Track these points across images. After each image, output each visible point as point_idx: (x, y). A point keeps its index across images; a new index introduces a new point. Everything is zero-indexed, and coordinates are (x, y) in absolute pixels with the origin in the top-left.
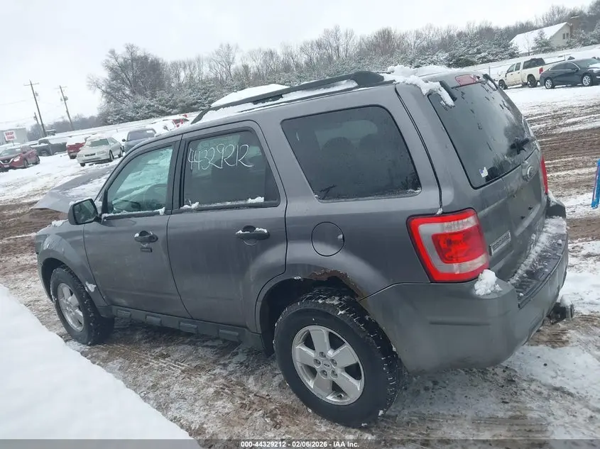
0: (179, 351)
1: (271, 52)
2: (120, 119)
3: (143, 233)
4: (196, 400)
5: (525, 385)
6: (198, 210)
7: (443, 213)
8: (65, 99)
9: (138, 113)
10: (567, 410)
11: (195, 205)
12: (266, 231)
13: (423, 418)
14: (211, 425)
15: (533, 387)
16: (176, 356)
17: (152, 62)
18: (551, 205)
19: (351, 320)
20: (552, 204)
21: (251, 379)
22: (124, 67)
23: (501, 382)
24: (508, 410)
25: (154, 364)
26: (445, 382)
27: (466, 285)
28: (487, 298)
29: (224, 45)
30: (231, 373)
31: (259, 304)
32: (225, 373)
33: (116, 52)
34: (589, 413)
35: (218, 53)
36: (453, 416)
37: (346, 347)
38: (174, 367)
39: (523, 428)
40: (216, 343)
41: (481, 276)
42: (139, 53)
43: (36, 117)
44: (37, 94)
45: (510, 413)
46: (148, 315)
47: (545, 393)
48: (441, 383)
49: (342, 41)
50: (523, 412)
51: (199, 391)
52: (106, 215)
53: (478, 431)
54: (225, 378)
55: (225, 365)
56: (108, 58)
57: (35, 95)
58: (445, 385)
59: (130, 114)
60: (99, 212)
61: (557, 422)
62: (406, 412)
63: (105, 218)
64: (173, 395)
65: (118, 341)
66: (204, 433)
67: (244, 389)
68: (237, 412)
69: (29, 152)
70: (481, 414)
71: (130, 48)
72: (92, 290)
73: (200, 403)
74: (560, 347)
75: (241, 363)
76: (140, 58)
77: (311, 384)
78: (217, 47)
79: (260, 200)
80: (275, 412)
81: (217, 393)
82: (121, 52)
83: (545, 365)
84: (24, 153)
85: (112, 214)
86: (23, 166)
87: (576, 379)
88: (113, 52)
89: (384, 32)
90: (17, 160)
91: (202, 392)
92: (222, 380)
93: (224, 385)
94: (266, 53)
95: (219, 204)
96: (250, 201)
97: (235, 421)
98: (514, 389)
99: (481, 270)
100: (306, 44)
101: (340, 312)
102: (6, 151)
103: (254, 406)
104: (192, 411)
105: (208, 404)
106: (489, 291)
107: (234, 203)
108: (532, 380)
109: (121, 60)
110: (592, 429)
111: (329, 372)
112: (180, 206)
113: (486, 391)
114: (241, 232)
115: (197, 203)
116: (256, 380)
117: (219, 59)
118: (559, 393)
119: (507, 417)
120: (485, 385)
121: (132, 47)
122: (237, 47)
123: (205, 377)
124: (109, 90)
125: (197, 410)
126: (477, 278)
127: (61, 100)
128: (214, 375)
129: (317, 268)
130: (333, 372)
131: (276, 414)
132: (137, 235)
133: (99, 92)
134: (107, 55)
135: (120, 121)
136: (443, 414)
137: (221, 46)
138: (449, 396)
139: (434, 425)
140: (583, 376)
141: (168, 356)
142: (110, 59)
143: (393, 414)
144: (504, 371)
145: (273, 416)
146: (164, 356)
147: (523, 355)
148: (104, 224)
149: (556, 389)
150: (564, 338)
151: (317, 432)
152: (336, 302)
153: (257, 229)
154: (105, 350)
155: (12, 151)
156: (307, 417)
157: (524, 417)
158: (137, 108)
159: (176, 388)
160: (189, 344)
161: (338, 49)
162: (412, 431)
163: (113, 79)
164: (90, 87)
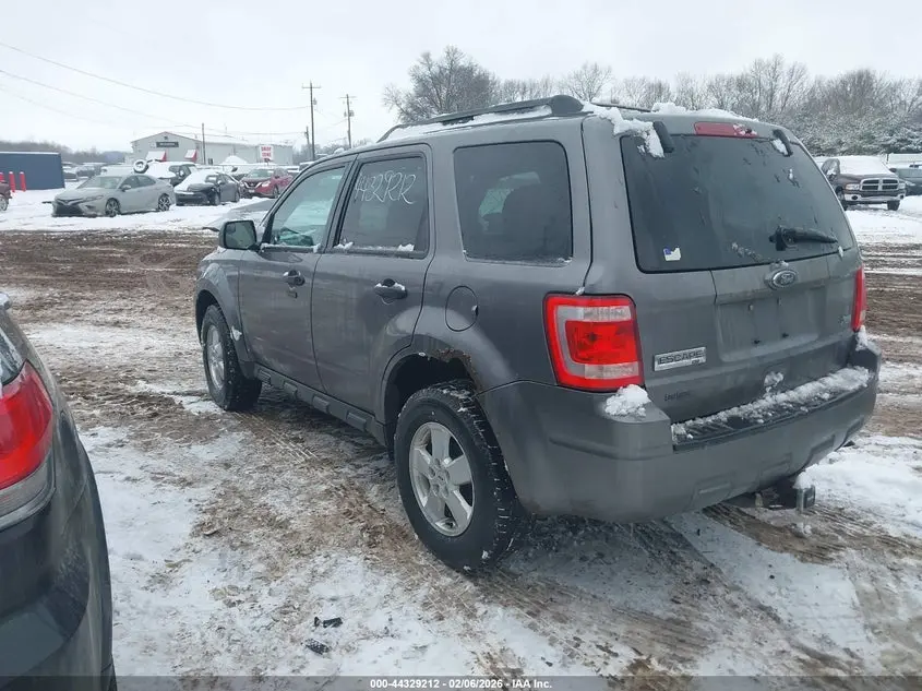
0: (317, 440)
1: (660, 86)
3: (292, 273)
4: (299, 493)
5: (720, 590)
6: (349, 252)
7: (584, 294)
8: (350, 114)
10: (755, 634)
11: (348, 246)
12: (403, 288)
13: (552, 588)
14: (298, 522)
15: (733, 596)
16: (311, 443)
17: (479, 76)
18: (857, 349)
19: (471, 422)
20: (859, 348)
21: (375, 489)
22: (437, 80)
23: (691, 577)
24: (673, 610)
25: (281, 446)
26: (614, 559)
27: (596, 396)
28: (618, 420)
29: (589, 66)
30: (358, 477)
31: (385, 383)
32: (353, 474)
33: (431, 57)
34: (785, 646)
35: (577, 77)
36: (594, 597)
37: (463, 458)
38: (300, 454)
39: (676, 635)
40: (364, 442)
41: (621, 390)
42: (462, 62)
43: (307, 133)
44: (315, 102)
45: (671, 615)
46: (288, 382)
47: (742, 606)
48: (608, 558)
49: (782, 83)
50: (690, 618)
51: (309, 484)
52: (266, 245)
53: (614, 621)
54: (349, 479)
55: (358, 467)
56: (418, 64)
57: (313, 102)
58: (612, 561)
60: (259, 240)
61: (728, 643)
62: (535, 574)
63: (264, 248)
64: (279, 481)
65: (259, 413)
66: (286, 528)
67: (361, 497)
68: (337, 516)
69: (285, 177)
70: (632, 605)
71: (452, 54)
72: (237, 338)
73: (303, 497)
74: (813, 562)
75: (378, 470)
76: (462, 69)
77: (423, 501)
78: (579, 68)
79: (410, 248)
80: (379, 530)
81: (328, 492)
82: (439, 58)
83: (772, 577)
84: (276, 178)
85: (272, 245)
86: (271, 195)
87: (804, 605)
88: (427, 57)
89: (860, 76)
90: (265, 185)
91: (312, 486)
92: (342, 481)
93: (342, 486)
94: (651, 87)
95: (371, 248)
96: (401, 248)
97: (329, 526)
98: (701, 591)
99: (624, 383)
100: (720, 79)
101: (462, 409)
102: (256, 171)
103: (360, 517)
104: (288, 503)
105: (311, 500)
106: (624, 411)
107: (385, 249)
108: (737, 589)
109: (435, 69)
110: (771, 664)
111: (442, 488)
112: (335, 245)
113: (662, 582)
114: (379, 285)
115: (351, 243)
116: (381, 490)
117: (578, 87)
118: (762, 613)
119: (664, 618)
120: (667, 576)
121: (455, 52)
122: (609, 71)
123: (326, 473)
124: (410, 110)
125: (294, 503)
126: (616, 391)
127: (345, 114)
128: (339, 473)
129: (442, 344)
130: (446, 489)
131: (379, 533)
132: (287, 273)
133: (396, 110)
134: (418, 60)
136: (581, 591)
137: (585, 67)
138: (607, 573)
139: (558, 598)
140: (817, 604)
141: (302, 441)
142: (421, 66)
143: (516, 570)
144: (705, 568)
145: (375, 533)
146: (296, 440)
147: (748, 558)
148: (261, 254)
149: (762, 608)
150: (833, 555)
151: (413, 563)
152: (461, 397)
153: (396, 284)
154: (239, 419)
155: (263, 172)
156: (412, 545)
157: (687, 624)
159: (287, 475)
160: (335, 435)
161: (772, 95)
162: (528, 596)
163: (418, 95)
164: (386, 102)
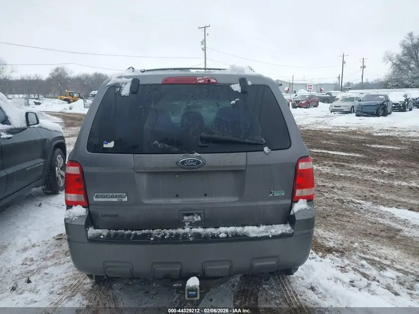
2: (397, 85)
8: (364, 67)
9: (413, 82)
22: (416, 46)
33: (413, 34)
43: (339, 77)
44: (345, 63)
57: (344, 62)
59: (407, 82)
84: (310, 99)
86: (305, 107)
88: (411, 35)
90: (303, 102)
109: (415, 41)
124: (398, 63)
127: (361, 67)
133: (390, 64)
134: (405, 37)
135: (397, 87)
142: (407, 40)
158: (414, 79)
163: (405, 55)
164: (384, 59)
